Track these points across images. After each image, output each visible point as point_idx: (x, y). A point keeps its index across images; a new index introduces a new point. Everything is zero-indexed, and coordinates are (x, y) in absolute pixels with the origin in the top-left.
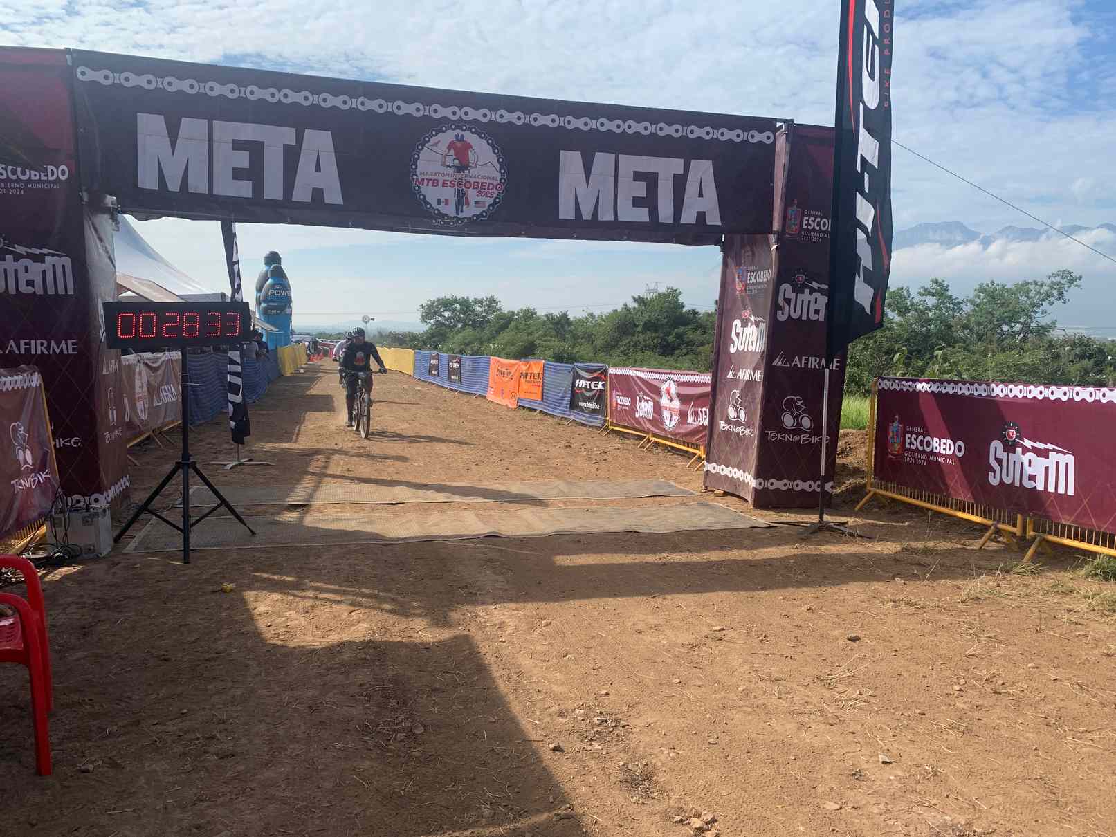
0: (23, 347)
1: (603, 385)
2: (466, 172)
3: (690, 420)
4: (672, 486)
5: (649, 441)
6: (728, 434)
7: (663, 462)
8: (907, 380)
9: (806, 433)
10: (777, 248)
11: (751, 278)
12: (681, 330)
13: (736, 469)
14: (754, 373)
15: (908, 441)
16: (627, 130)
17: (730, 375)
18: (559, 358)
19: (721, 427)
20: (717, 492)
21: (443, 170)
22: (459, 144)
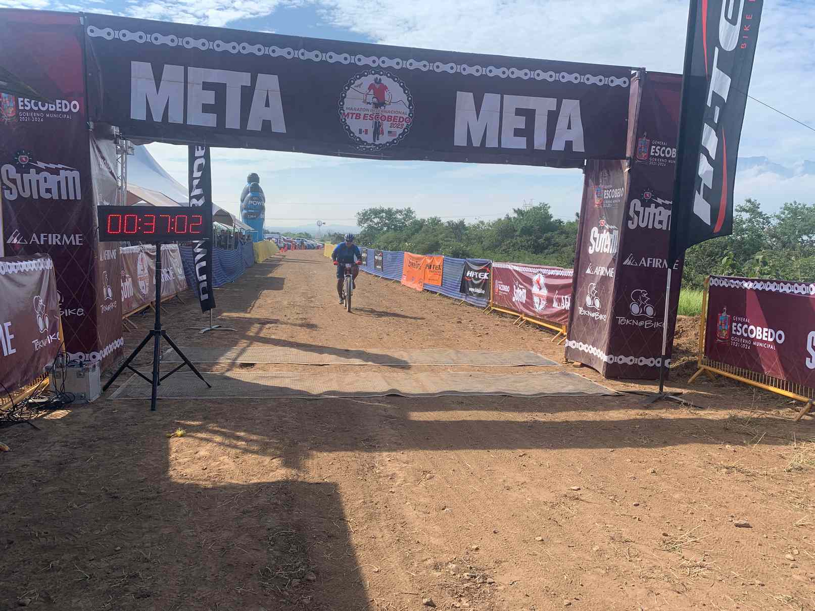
0: (42, 239)
1: (487, 275)
2: (383, 108)
3: (555, 304)
4: (538, 357)
5: (522, 320)
6: (586, 318)
7: (532, 337)
8: (735, 279)
9: (650, 319)
10: (629, 171)
11: (607, 194)
12: (549, 234)
13: (591, 346)
14: (608, 271)
15: (734, 328)
16: (511, 76)
17: (588, 271)
18: (456, 254)
19: (580, 313)
20: (575, 363)
21: (364, 106)
22: (377, 86)
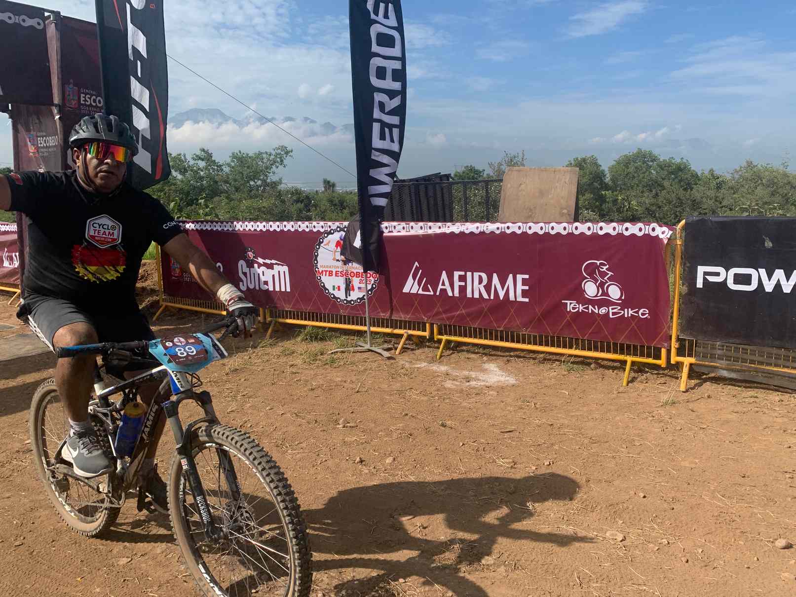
3: (6, 263)
10: (60, 118)
11: (41, 142)
